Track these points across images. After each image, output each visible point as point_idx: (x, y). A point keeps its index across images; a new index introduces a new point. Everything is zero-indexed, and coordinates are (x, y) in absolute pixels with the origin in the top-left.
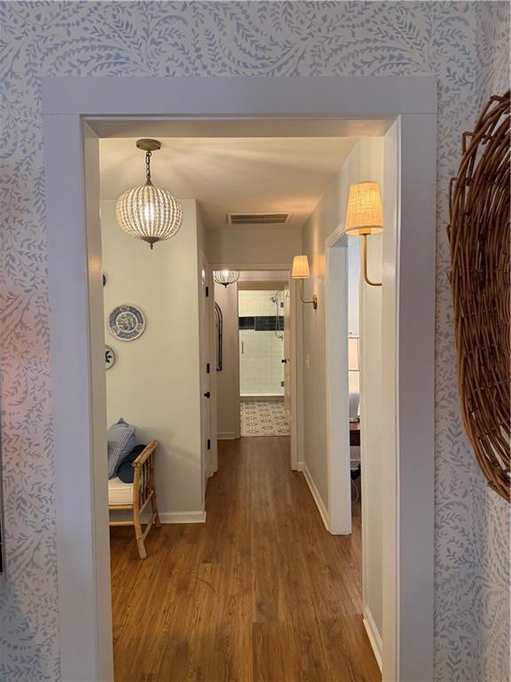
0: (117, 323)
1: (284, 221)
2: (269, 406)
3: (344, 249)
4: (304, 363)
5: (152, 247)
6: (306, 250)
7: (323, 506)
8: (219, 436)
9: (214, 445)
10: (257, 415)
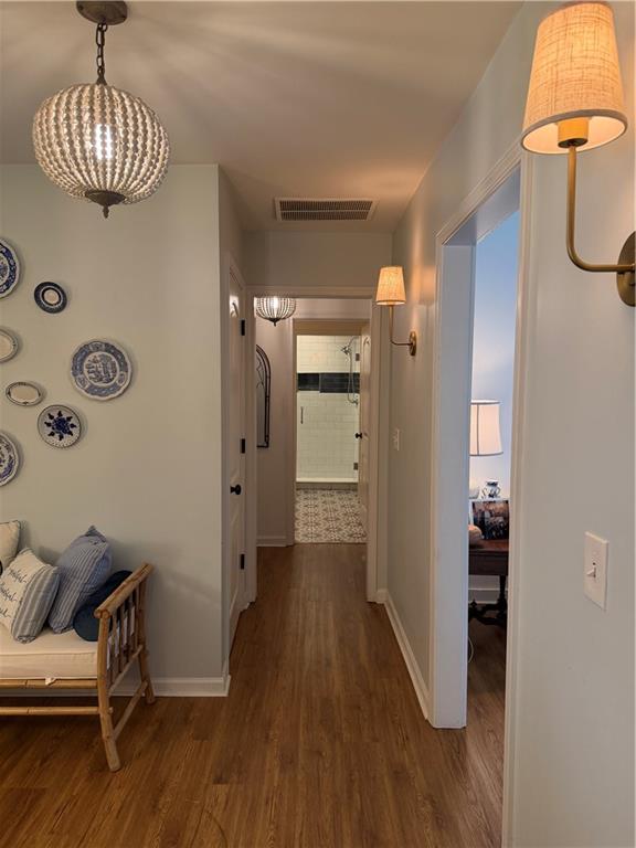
0: (85, 370)
1: (364, 216)
2: (336, 497)
3: (469, 248)
4: (391, 441)
5: (106, 213)
6: (400, 258)
7: (422, 681)
8: (259, 541)
9: (251, 561)
10: (320, 510)
